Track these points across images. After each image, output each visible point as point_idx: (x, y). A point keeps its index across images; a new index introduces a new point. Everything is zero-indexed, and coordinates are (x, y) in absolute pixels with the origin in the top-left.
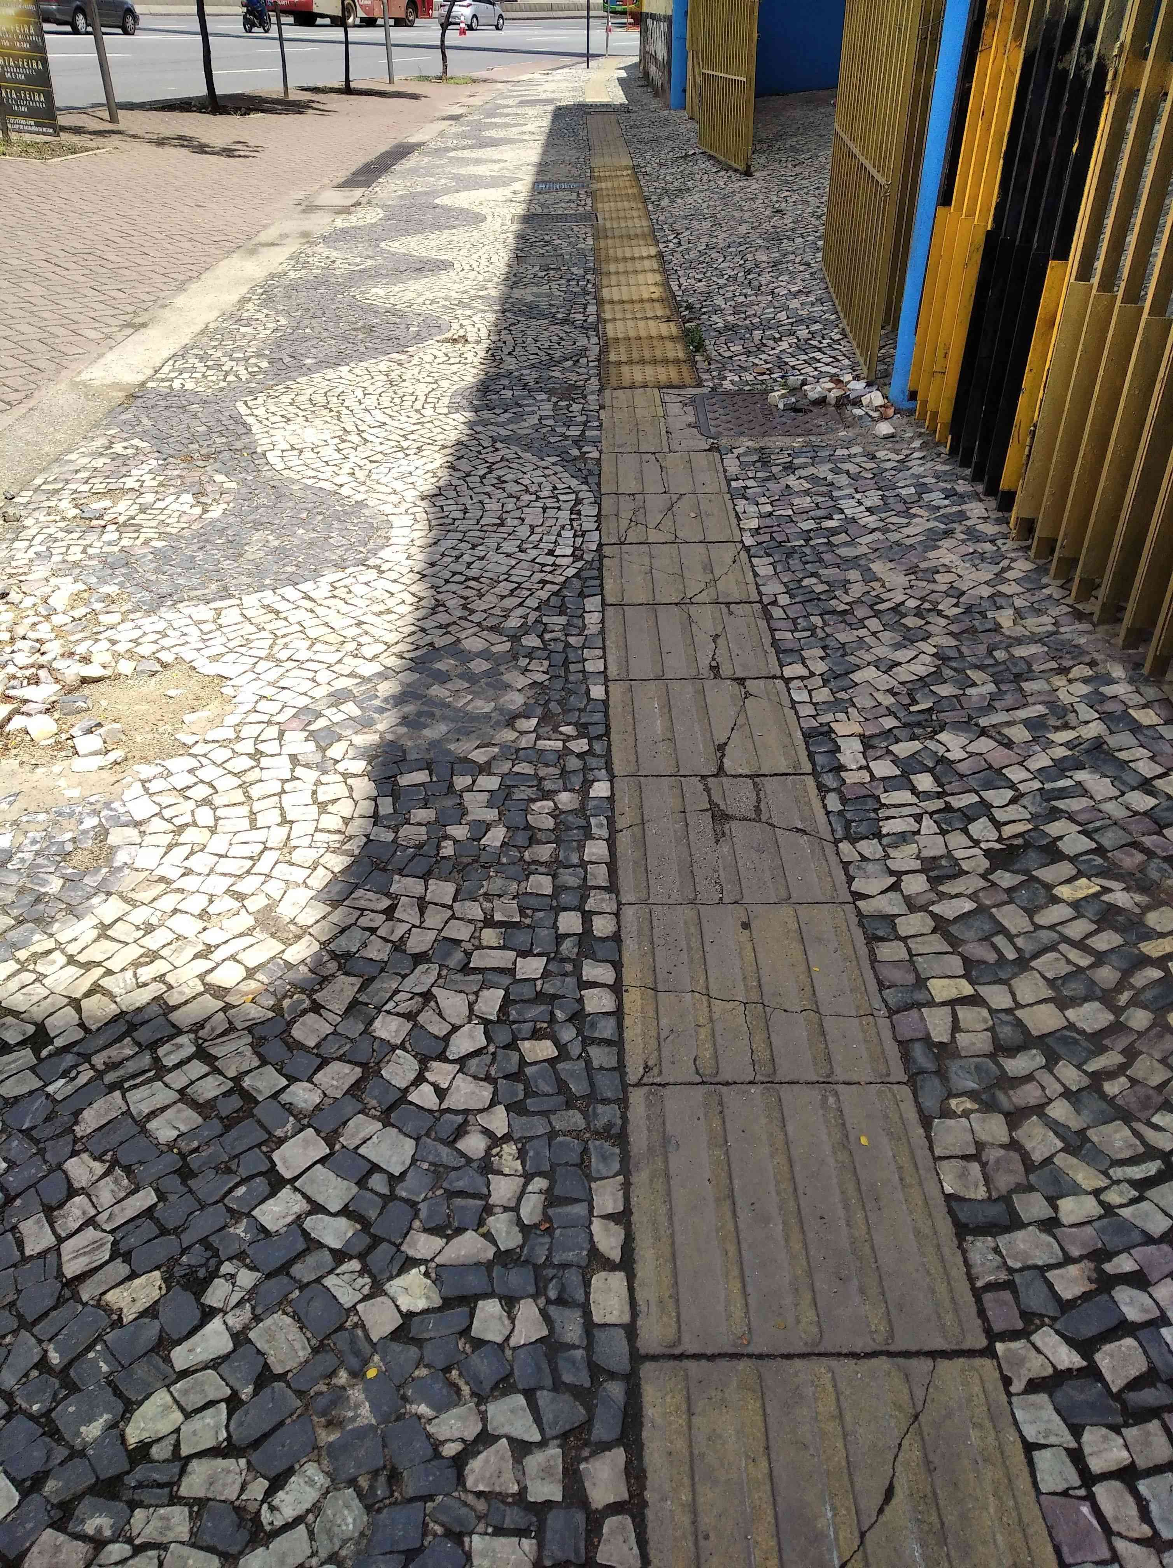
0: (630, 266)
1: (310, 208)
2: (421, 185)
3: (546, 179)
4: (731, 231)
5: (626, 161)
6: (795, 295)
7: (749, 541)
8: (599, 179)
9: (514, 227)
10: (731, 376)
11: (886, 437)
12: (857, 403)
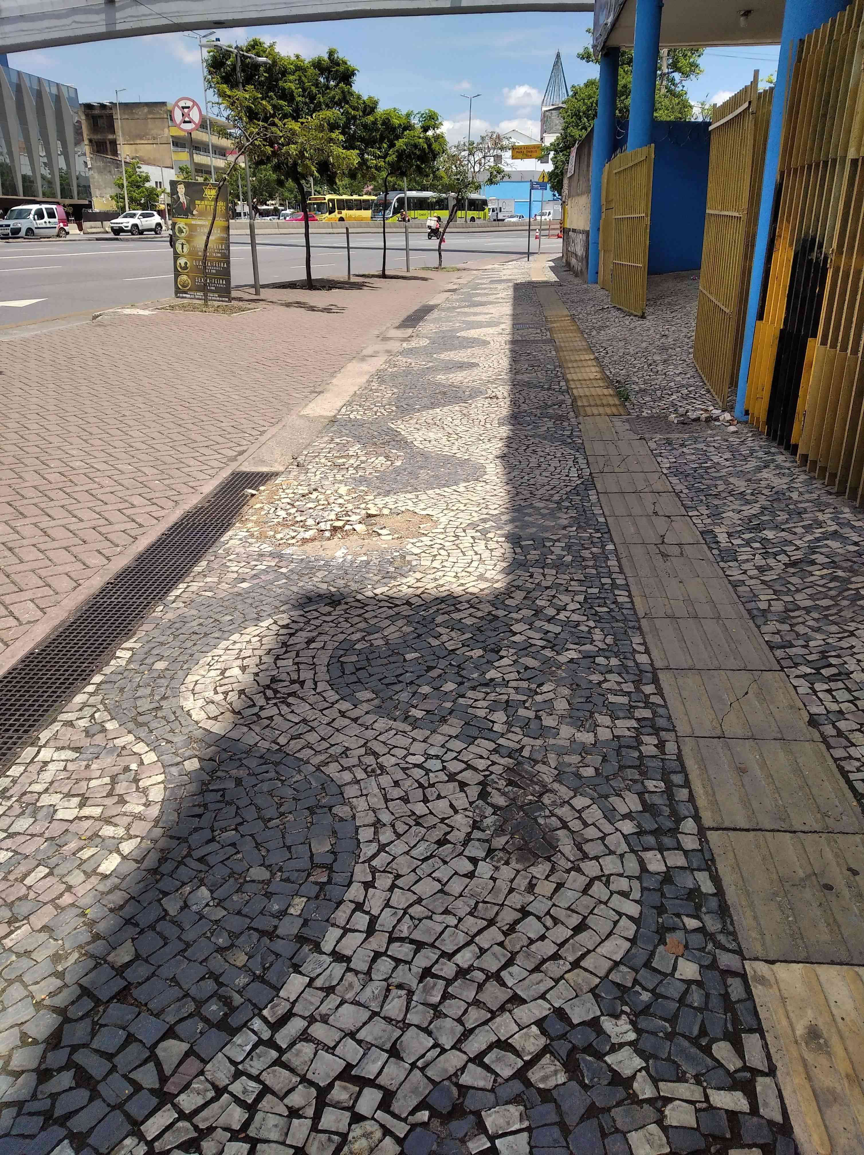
0: (580, 364)
1: (386, 339)
2: (445, 327)
3: (521, 321)
4: (637, 346)
5: (566, 312)
6: (678, 375)
7: (665, 471)
8: (552, 322)
9: (507, 347)
10: (646, 411)
11: (733, 433)
12: (717, 419)
